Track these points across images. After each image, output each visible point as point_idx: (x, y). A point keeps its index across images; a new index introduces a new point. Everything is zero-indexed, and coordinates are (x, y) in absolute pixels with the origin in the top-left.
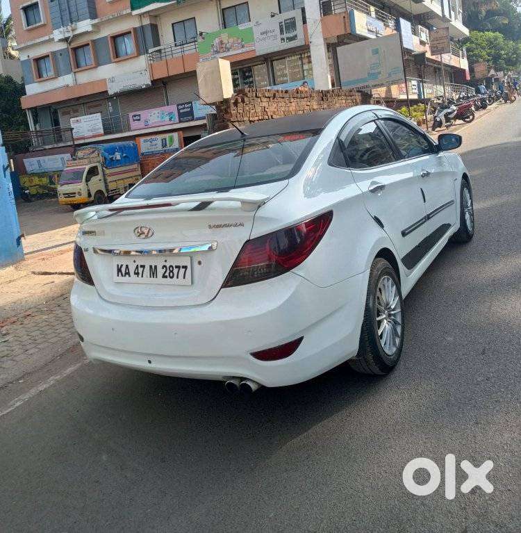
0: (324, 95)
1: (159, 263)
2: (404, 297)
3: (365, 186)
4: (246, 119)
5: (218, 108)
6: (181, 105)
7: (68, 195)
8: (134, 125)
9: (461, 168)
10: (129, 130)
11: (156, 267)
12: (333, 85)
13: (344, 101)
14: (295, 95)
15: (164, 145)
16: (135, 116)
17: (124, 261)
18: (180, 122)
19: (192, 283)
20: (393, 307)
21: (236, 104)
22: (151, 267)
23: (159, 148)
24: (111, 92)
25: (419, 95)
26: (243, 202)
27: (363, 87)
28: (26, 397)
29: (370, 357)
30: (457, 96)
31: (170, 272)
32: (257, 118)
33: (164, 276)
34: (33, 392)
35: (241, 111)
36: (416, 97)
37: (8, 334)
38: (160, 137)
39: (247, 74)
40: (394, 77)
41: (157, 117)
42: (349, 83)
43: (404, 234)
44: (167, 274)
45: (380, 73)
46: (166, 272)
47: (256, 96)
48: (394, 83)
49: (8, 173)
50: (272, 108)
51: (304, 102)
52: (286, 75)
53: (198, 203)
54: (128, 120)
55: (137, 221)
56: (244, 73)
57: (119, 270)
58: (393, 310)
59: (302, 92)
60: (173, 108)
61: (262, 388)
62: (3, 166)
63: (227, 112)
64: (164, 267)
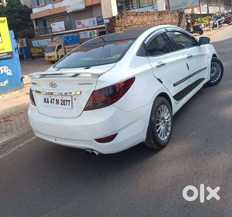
0: (161, 13)
1: (60, 98)
2: (173, 115)
3: (154, 64)
4: (123, 25)
5: (110, 20)
6: (98, 17)
7: (49, 57)
8: (78, 26)
10: (76, 28)
11: (58, 100)
12: (166, 8)
13: (170, 16)
14: (147, 14)
15: (91, 35)
16: (78, 22)
17: (47, 97)
18: (98, 25)
19: (72, 108)
20: (166, 119)
21: (118, 18)
22: (56, 100)
23: (89, 36)
24: (68, 12)
25: (208, 12)
26: (92, 74)
27: (180, 9)
28: (14, 149)
30: (227, 12)
31: (64, 103)
32: (128, 25)
33: (62, 104)
34: (17, 147)
35: (121, 22)
36: (206, 13)
37: (12, 121)
38: (89, 32)
39: (127, 3)
40: (194, 4)
41: (88, 22)
42: (173, 7)
43: (175, 85)
44: (63, 103)
45: (188, 2)
47: (128, 15)
48: (194, 7)
49: (17, 50)
50: (135, 20)
51: (151, 17)
52: (145, 4)
53: (74, 74)
54: (75, 24)
56: (126, 3)
57: (45, 100)
59: (150, 12)
60: (95, 19)
62: (15, 48)
63: (114, 23)
64: (61, 100)
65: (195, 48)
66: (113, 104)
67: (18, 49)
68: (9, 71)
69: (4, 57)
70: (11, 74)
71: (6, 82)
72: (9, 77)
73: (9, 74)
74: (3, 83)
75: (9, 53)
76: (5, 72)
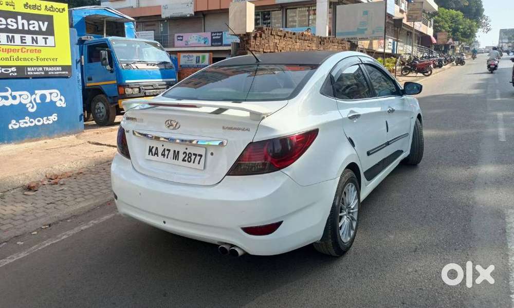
0: (322, 40)
1: (181, 149)
2: (361, 200)
3: (346, 113)
4: (261, 50)
5: (241, 38)
6: (215, 33)
8: (177, 43)
9: (417, 109)
10: (173, 46)
11: (178, 152)
12: (330, 33)
13: (336, 47)
14: (301, 37)
15: (198, 61)
16: (179, 36)
17: (154, 144)
18: (212, 46)
19: (204, 168)
20: (352, 207)
21: (255, 37)
22: (175, 151)
23: (194, 63)
24: (163, 16)
25: (393, 50)
26: (252, 113)
27: (352, 39)
28: (71, 233)
29: (330, 242)
30: (421, 56)
31: (188, 158)
32: (269, 51)
33: (184, 160)
34: (76, 230)
35: (258, 44)
36: (390, 52)
37: (64, 184)
38: (195, 55)
39: (266, 16)
40: (376, 34)
41: (195, 39)
42: (342, 34)
43: (369, 154)
44: (186, 159)
45: (366, 29)
46: (185, 157)
47: (271, 34)
48: (376, 39)
49: (79, 65)
50: (282, 44)
51: (306, 43)
52: (295, 21)
53: (217, 108)
54: (174, 39)
55: (169, 115)
56: (264, 16)
57: (150, 150)
58: (353, 209)
59: (306, 35)
60: (208, 35)
61: (246, 254)
62: (76, 60)
63: (247, 43)
64: (185, 153)
65: (393, 98)
66: (281, 170)
67: (81, 63)
68: (61, 100)
69: (56, 73)
70: (64, 106)
71: (54, 118)
72: (59, 111)
73: (61, 104)
74: (48, 119)
75: (64, 68)
76: (54, 99)
